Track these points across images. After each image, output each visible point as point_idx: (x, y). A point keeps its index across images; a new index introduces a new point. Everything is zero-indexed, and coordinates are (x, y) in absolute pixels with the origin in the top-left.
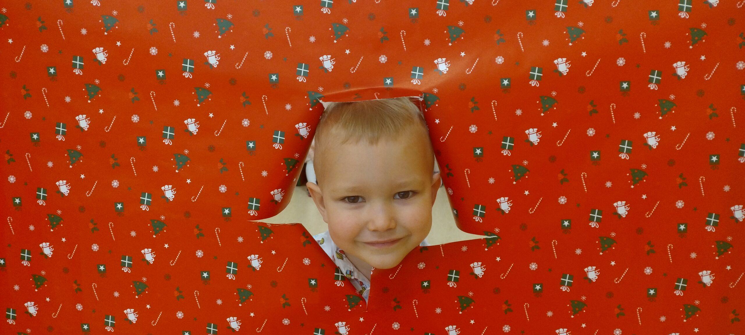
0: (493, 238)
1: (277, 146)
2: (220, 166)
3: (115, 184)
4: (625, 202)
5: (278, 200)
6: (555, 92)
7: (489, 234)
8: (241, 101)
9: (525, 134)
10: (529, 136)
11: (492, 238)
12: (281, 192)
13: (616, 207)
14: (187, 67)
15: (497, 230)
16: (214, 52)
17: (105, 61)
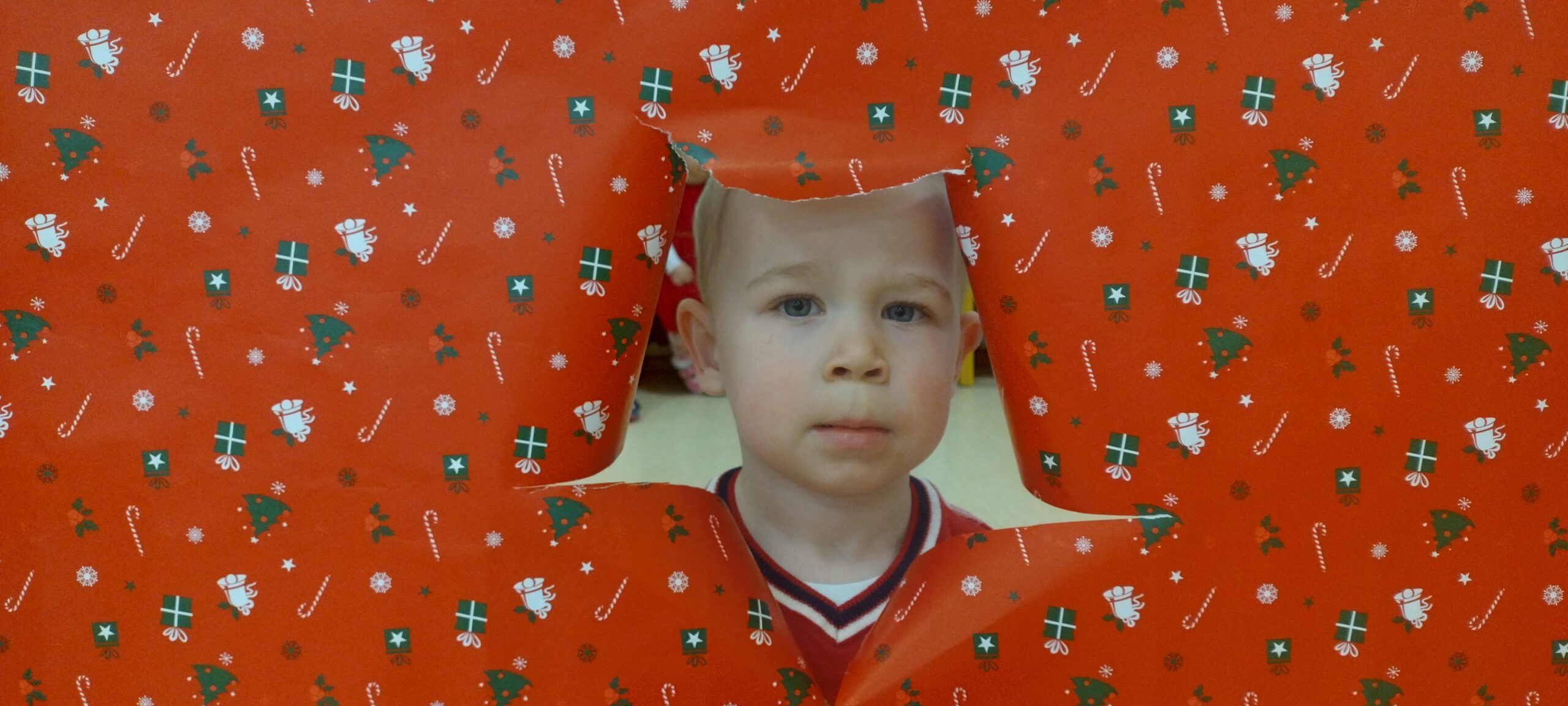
0: (1161, 518)
1: (590, 288)
2: (436, 344)
3: (143, 400)
4: (1493, 420)
5: (594, 433)
6: (1308, 139)
7: (1150, 510)
8: (491, 170)
9: (1237, 247)
10: (1247, 252)
11: (1157, 519)
12: (600, 410)
13: (1471, 431)
14: (345, 80)
15: (1171, 500)
16: (418, 40)
17: (114, 67)
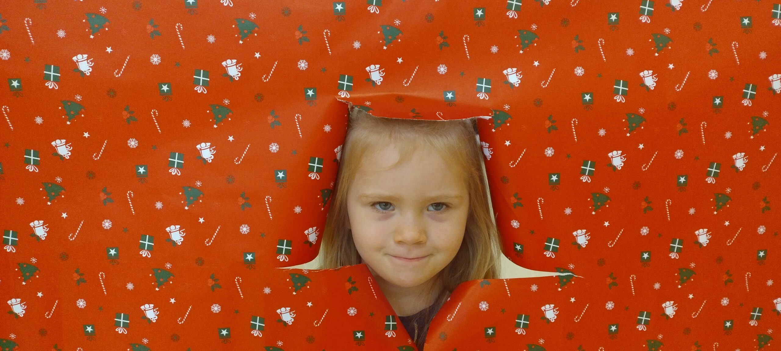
1: (313, 176)
2: (241, 201)
3: (107, 224)
4: (706, 230)
5: (313, 241)
6: (642, 108)
7: (562, 270)
8: (269, 121)
9: (608, 157)
10: (612, 159)
11: (565, 275)
12: (316, 231)
13: (697, 235)
15: (572, 266)
16: (234, 61)
17: (90, 72)
